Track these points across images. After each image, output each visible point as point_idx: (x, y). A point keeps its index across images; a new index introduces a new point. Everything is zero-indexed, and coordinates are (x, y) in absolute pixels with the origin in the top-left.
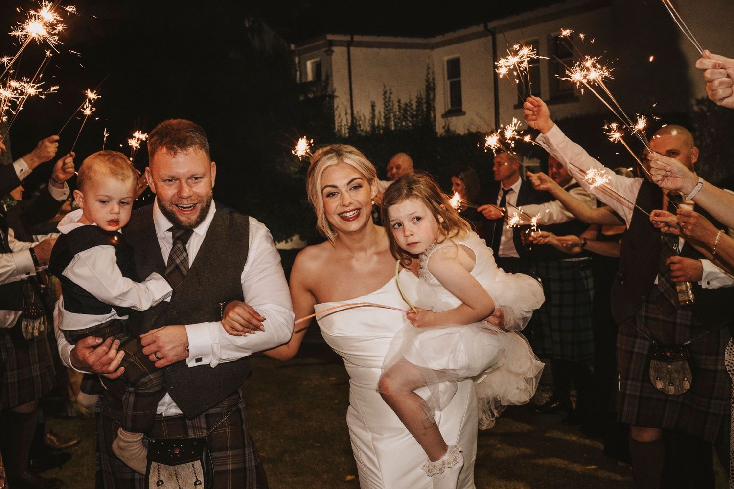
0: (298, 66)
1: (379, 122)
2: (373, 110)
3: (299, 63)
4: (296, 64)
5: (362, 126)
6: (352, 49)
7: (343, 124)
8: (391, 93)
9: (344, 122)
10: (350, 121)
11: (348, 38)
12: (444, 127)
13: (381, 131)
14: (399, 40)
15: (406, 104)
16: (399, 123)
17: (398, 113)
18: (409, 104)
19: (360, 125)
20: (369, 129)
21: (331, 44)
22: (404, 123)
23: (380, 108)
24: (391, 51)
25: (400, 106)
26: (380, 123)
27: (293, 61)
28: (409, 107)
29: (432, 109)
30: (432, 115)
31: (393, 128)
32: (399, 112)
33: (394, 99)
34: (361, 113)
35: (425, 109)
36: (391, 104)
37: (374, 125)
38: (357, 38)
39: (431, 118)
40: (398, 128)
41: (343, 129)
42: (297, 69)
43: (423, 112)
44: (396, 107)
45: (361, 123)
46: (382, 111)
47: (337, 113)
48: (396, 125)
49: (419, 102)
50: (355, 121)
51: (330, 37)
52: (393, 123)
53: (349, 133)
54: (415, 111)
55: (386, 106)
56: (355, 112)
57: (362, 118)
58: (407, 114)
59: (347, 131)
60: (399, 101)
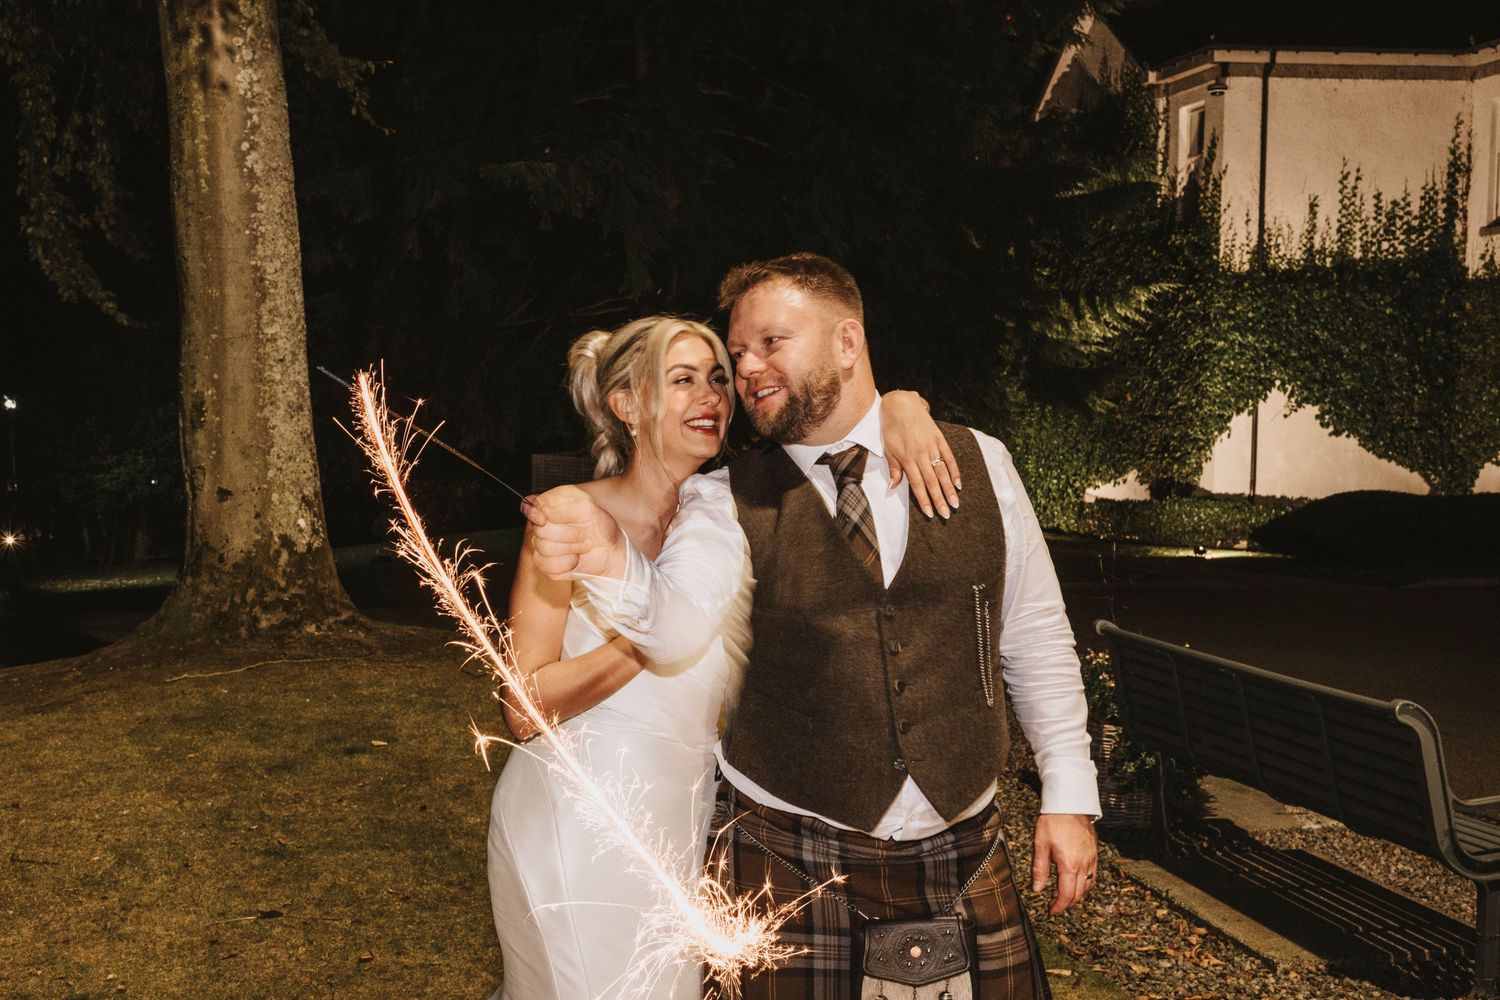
0: (1162, 117)
1: (1324, 240)
2: (1313, 212)
3: (1166, 110)
4: (1158, 114)
5: (1282, 247)
6: (1272, 81)
7: (1237, 243)
8: (1358, 179)
9: (1241, 239)
10: (1254, 237)
11: (1263, 58)
12: (1483, 257)
13: (1329, 260)
14: (1388, 59)
15: (1395, 203)
16: (1373, 244)
17: (1372, 223)
18: (1402, 204)
19: (1278, 245)
20: (1298, 255)
21: (1225, 70)
22: (1385, 245)
23: (1330, 210)
24: (1367, 85)
25: (1378, 207)
26: (1328, 243)
27: (1153, 106)
28: (1403, 209)
29: (1461, 214)
30: (1459, 228)
31: (1358, 255)
32: (1375, 219)
33: (1366, 190)
34: (1282, 222)
35: (1441, 214)
36: (1358, 203)
37: (1312, 246)
38: (1284, 57)
39: (1454, 234)
40: (1370, 255)
41: (1237, 253)
42: (1160, 123)
43: (1435, 222)
44: (1369, 209)
45: (1280, 240)
46: (1335, 217)
47: (1225, 219)
48: (1365, 249)
49: (1429, 200)
50: (1266, 237)
51: (1220, 56)
52: (1358, 243)
53: (1251, 261)
54: (1415, 218)
55: (1344, 207)
56: (1268, 219)
57: (1285, 231)
58: (1394, 225)
59: (1246, 258)
60: (1378, 197)
